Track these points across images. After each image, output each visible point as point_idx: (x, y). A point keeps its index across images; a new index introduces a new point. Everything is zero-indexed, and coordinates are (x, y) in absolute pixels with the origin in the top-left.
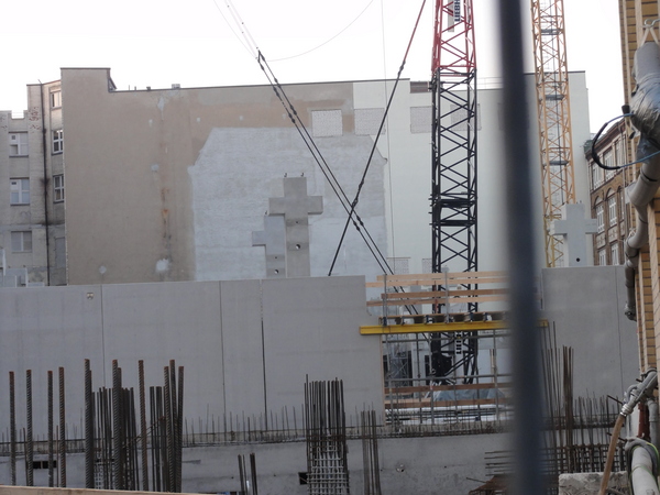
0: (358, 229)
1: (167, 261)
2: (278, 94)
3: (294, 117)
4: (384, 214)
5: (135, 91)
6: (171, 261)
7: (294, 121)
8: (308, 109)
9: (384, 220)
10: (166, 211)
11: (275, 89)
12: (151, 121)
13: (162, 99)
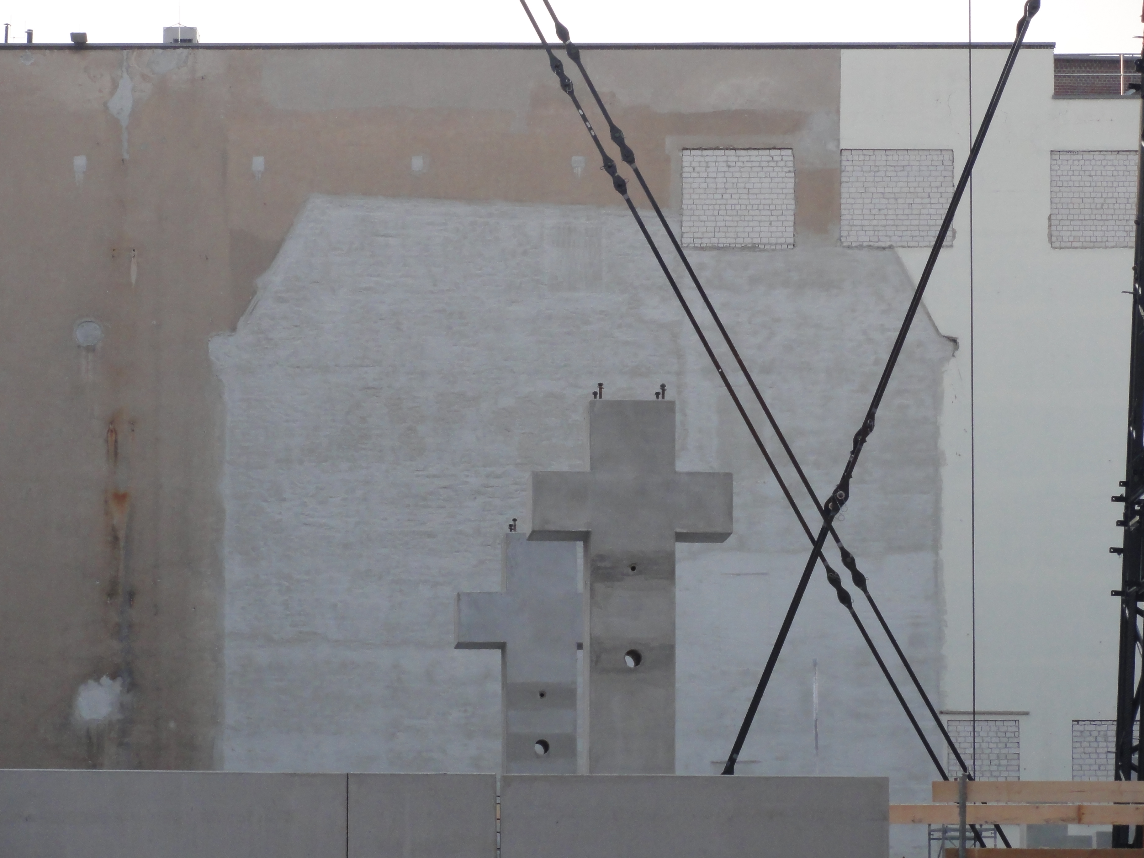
0: (844, 598)
1: (117, 686)
2: (566, 85)
3: (624, 170)
4: (936, 546)
5: (29, 47)
6: (132, 686)
7: (620, 186)
8: (670, 142)
9: (937, 568)
10: (120, 498)
11: (557, 66)
12: (80, 162)
13: (126, 84)
